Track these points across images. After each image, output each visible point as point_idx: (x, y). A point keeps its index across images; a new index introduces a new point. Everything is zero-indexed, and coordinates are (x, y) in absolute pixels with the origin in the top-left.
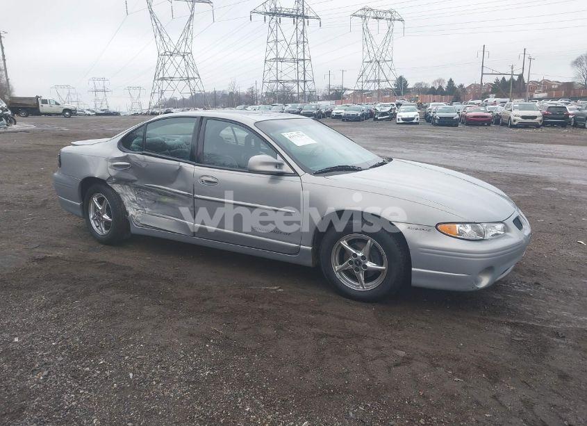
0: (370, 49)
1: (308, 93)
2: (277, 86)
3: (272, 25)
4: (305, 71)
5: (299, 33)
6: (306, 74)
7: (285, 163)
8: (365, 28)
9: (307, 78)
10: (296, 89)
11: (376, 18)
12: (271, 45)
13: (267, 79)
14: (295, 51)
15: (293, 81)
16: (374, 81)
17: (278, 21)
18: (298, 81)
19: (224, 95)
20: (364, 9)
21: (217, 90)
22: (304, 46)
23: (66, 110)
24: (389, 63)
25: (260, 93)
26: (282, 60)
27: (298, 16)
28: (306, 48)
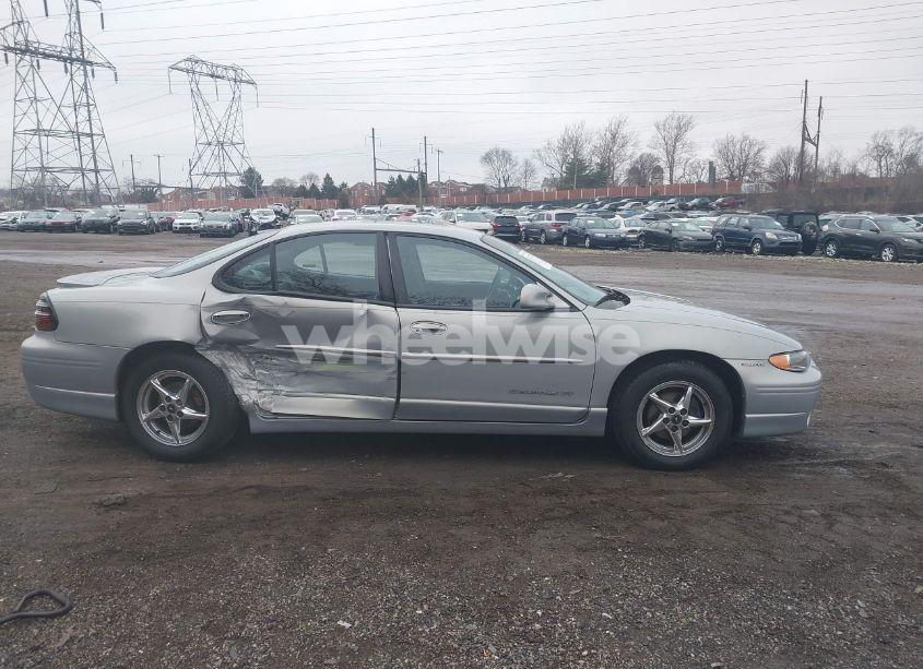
0: (207, 124)
2: (43, 178)
3: (23, 71)
4: (94, 153)
5: (77, 88)
6: (98, 158)
8: (195, 90)
9: (100, 166)
10: (79, 184)
11: (212, 76)
12: (25, 106)
13: (20, 164)
14: (72, 120)
15: (73, 170)
16: (218, 175)
17: (35, 64)
18: (81, 170)
20: (189, 60)
22: (89, 111)
24: (240, 147)
26: (49, 133)
27: (72, 61)
28: (94, 115)
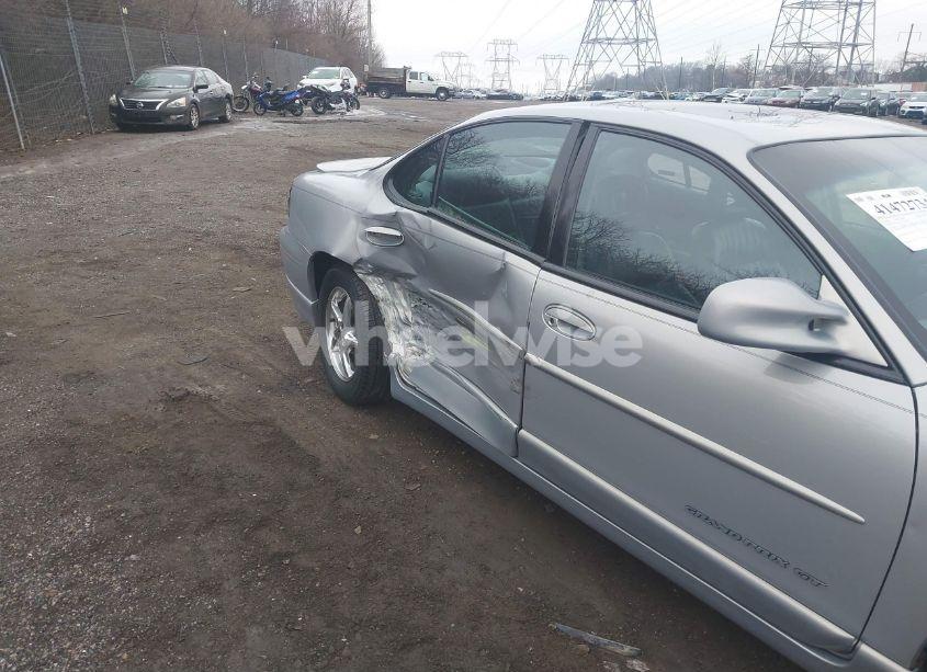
1: (856, 68)
2: (798, 54)
4: (858, 24)
6: (860, 31)
7: (852, 319)
9: (860, 40)
10: (834, 60)
13: (779, 41)
15: (831, 45)
18: (839, 46)
19: (697, 71)
21: (685, 60)
23: (441, 89)
25: (761, 68)
26: (814, 6)
